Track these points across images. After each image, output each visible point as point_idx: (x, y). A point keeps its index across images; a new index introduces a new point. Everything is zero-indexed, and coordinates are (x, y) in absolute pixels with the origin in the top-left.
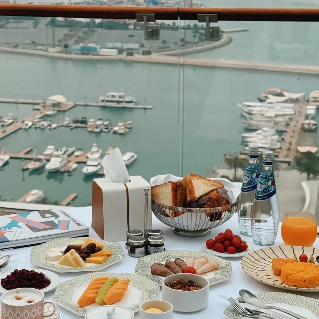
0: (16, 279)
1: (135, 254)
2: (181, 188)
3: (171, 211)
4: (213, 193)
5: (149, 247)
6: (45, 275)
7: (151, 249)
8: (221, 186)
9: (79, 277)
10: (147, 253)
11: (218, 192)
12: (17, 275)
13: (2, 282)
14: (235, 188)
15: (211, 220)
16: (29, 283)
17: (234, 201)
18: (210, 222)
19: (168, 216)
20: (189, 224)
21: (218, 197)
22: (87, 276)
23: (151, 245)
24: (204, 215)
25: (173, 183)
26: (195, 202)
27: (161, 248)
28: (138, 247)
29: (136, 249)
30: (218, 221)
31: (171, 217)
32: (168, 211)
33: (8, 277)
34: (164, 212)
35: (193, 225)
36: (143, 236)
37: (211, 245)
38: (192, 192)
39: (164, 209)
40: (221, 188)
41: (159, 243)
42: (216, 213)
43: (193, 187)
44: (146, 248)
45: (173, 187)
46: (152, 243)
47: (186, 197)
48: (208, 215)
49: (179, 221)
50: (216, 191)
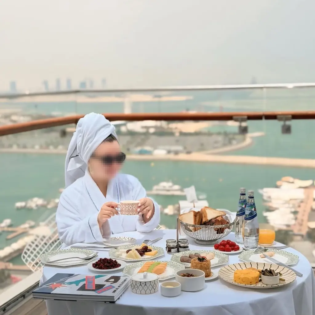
0: (101, 263)
1: (171, 252)
2: (199, 214)
3: (193, 228)
4: (219, 217)
5: (179, 248)
6: (118, 262)
7: (180, 249)
8: (224, 214)
9: (138, 263)
10: (178, 251)
11: (222, 217)
12: (102, 260)
13: (93, 265)
14: (233, 215)
15: (217, 233)
16: (109, 265)
17: (231, 222)
18: (217, 235)
19: (191, 231)
20: (204, 236)
21: (222, 220)
22: (142, 263)
23: (180, 247)
24: (213, 230)
25: (194, 212)
26: (207, 222)
27: (186, 249)
28: (173, 248)
29: (172, 250)
30: (222, 234)
31: (193, 231)
32: (191, 228)
33: (97, 262)
34: (189, 229)
35: (207, 236)
36: (176, 242)
37: (217, 247)
38: (206, 217)
39: (189, 227)
40: (224, 215)
41: (186, 246)
42: (221, 228)
43: (206, 214)
44: (178, 249)
45: (194, 214)
46: (181, 246)
47: (202, 219)
48: (215, 230)
49: (198, 234)
50: (220, 217)
